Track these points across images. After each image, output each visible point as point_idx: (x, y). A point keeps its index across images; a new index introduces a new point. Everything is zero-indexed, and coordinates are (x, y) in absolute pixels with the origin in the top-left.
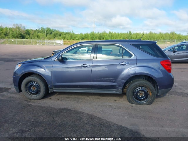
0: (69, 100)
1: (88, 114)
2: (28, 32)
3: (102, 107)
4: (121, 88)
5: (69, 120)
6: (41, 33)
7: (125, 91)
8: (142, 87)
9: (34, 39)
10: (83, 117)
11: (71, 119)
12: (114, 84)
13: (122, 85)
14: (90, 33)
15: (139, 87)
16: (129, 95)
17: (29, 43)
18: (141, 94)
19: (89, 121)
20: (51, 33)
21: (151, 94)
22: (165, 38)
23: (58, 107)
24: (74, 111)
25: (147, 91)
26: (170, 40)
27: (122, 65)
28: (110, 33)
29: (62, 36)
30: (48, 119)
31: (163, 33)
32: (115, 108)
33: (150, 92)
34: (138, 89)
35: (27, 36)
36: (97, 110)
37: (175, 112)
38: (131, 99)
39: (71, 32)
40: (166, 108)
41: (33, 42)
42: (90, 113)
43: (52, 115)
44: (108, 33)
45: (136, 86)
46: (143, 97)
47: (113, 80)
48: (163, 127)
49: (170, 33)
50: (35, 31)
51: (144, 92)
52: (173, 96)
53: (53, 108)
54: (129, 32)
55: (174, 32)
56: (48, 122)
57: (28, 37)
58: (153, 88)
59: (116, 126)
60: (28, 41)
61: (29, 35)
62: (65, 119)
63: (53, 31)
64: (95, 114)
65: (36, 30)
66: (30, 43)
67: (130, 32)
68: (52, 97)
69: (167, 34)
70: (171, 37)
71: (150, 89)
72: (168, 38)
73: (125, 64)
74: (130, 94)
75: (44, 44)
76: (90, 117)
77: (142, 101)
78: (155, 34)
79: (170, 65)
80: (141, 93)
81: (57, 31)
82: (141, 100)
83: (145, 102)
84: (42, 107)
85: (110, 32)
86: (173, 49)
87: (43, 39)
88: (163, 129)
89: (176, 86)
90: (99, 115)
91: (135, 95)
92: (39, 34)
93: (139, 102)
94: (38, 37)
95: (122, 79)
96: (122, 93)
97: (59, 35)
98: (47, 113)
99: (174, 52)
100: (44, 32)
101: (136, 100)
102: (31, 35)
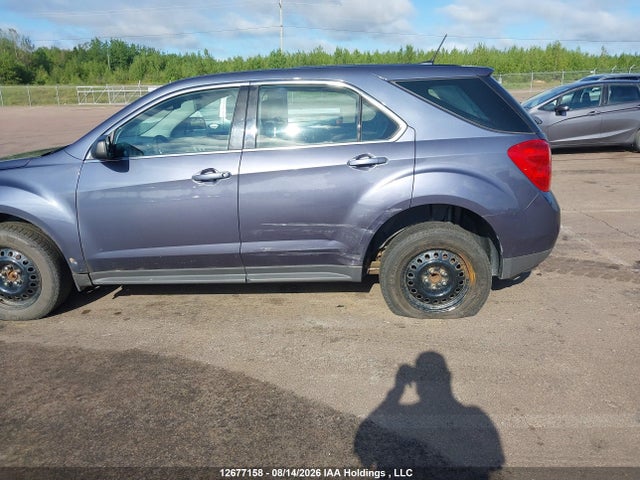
0: (158, 313)
1: (225, 374)
2: (45, 58)
3: (287, 336)
4: (359, 258)
5: (144, 405)
6: (92, 59)
7: (374, 269)
8: (439, 252)
9: (66, 83)
10: (202, 388)
11: (152, 396)
12: (332, 244)
13: (363, 249)
14: (268, 54)
15: (427, 250)
16: (388, 284)
17: (49, 97)
18: (436, 280)
19: (224, 403)
20: (130, 61)
21: (472, 275)
22: (528, 66)
23: (108, 348)
24: (172, 360)
25: (459, 267)
26: (546, 72)
27: (359, 166)
28: (338, 53)
29: (167, 69)
30: (55, 403)
31: (522, 49)
32: (337, 339)
33: (471, 269)
34: (422, 258)
35: (42, 74)
36: (263, 353)
37: (562, 342)
38: (396, 299)
39: (202, 54)
40: (530, 329)
41: (61, 95)
42: (235, 368)
43: (76, 386)
44: (332, 54)
45: (416, 248)
46: (441, 291)
47: (328, 228)
48: (517, 410)
49: (544, 48)
50: (69, 55)
51: (448, 268)
52: (555, 275)
53: (88, 351)
54: (405, 49)
55: (559, 45)
56: (53, 420)
57: (45, 75)
58: (482, 253)
59: (330, 419)
60: (44, 92)
61: (48, 69)
62: (126, 401)
63: (137, 54)
64: (252, 371)
65: (72, 49)
66: (51, 100)
67: (409, 49)
68: (94, 306)
69: (535, 51)
70: (548, 62)
71: (468, 257)
72: (538, 66)
73: (370, 165)
74: (392, 282)
75: (103, 102)
76: (230, 384)
77: (440, 303)
78: (496, 52)
79: (545, 161)
80: (434, 275)
81: (151, 52)
82: (434, 301)
83: (450, 307)
84: (43, 350)
85: (337, 49)
86: (555, 103)
87: (102, 84)
88: (517, 419)
89: (565, 238)
90: (269, 375)
91: (410, 283)
92: (85, 66)
93: (431, 307)
94: (82, 75)
95: (363, 224)
96: (363, 278)
97: (157, 67)
98: (58, 377)
99: (560, 111)
100: (101, 57)
101: (418, 302)
102: (55, 70)
